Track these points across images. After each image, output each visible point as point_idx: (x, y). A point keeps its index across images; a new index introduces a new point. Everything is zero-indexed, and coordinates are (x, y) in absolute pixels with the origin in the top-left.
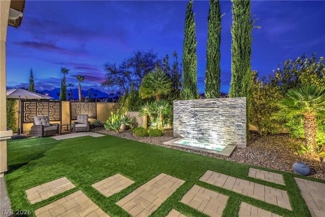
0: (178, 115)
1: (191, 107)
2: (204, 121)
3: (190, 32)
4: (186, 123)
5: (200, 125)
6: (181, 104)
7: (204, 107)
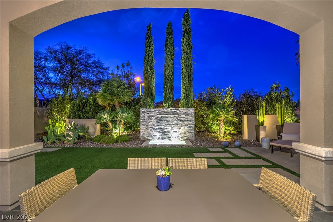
0: (145, 121)
1: (157, 115)
2: (168, 125)
3: (151, 51)
4: (152, 127)
5: (164, 128)
6: (148, 111)
7: (168, 114)
